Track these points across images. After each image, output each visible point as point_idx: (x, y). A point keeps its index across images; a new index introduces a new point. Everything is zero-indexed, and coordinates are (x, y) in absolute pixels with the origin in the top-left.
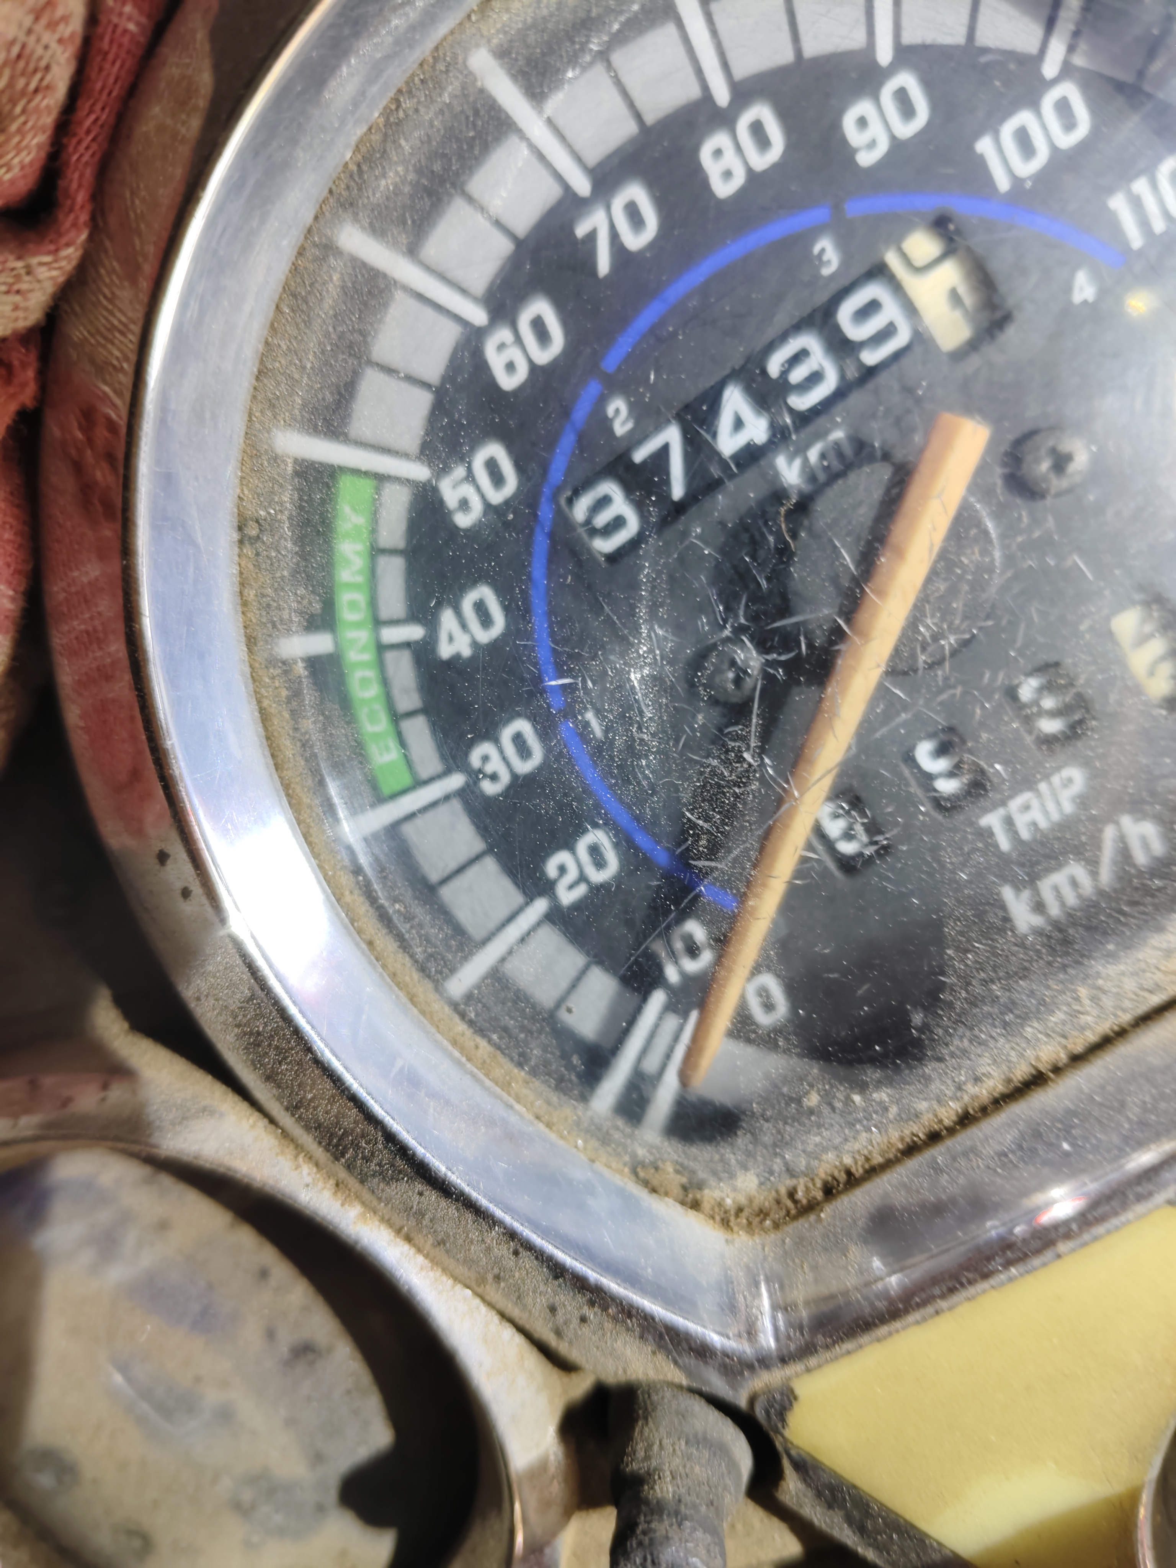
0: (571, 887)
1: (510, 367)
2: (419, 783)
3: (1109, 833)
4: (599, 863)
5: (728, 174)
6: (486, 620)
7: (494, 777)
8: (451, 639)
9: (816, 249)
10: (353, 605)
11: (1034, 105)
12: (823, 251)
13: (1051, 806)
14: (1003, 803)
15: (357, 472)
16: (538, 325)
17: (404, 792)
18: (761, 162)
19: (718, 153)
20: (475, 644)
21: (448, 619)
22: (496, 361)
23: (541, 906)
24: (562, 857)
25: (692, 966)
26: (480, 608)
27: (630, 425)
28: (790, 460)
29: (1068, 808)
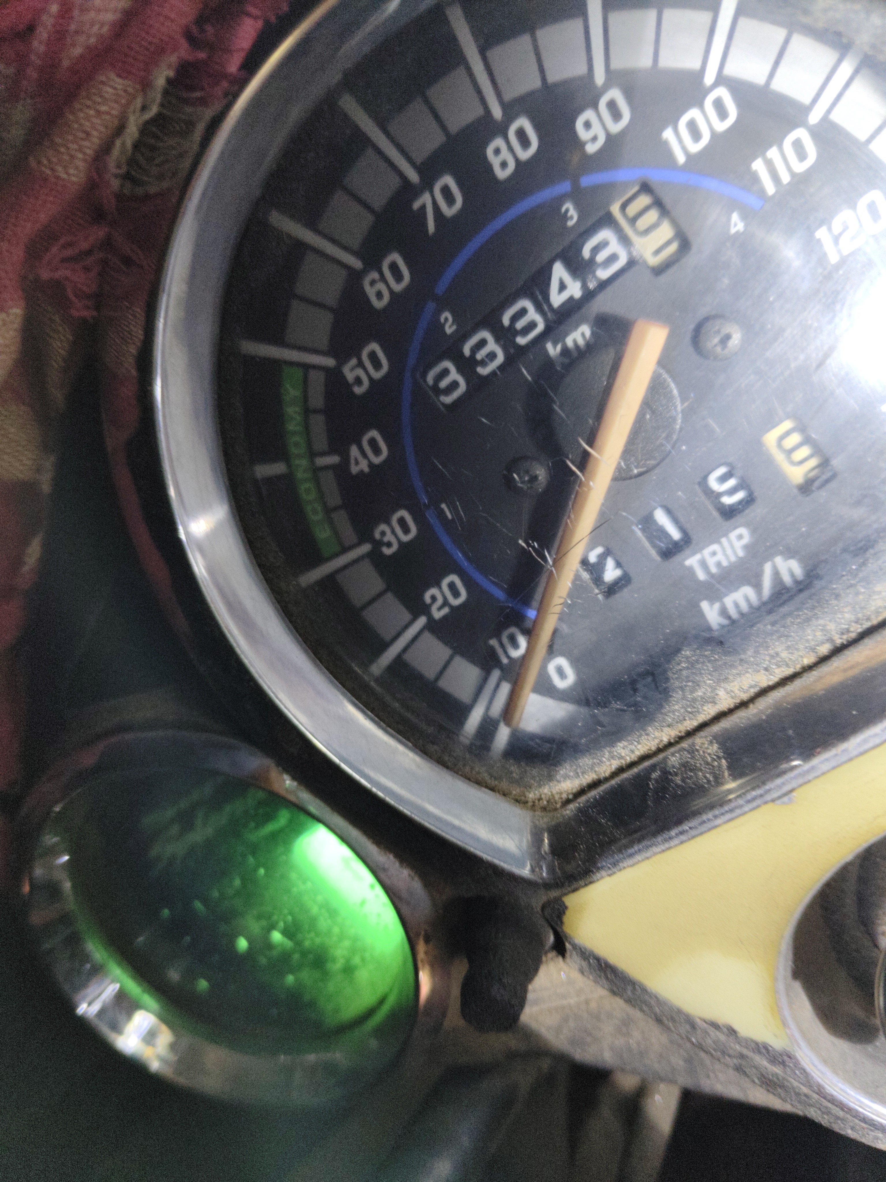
0: (440, 609)
1: (379, 295)
2: (345, 550)
3: (768, 568)
4: (456, 594)
5: (504, 165)
6: (377, 451)
7: (389, 545)
8: (357, 463)
9: (563, 209)
10: (297, 444)
11: (700, 105)
12: (567, 211)
13: (729, 551)
14: (700, 550)
15: (291, 364)
16: (394, 268)
17: (336, 555)
18: (525, 155)
19: (497, 151)
20: (371, 465)
21: (354, 451)
22: (370, 292)
23: (422, 621)
24: (434, 591)
25: (516, 654)
26: (373, 443)
27: (454, 327)
28: (555, 344)
29: (741, 553)
